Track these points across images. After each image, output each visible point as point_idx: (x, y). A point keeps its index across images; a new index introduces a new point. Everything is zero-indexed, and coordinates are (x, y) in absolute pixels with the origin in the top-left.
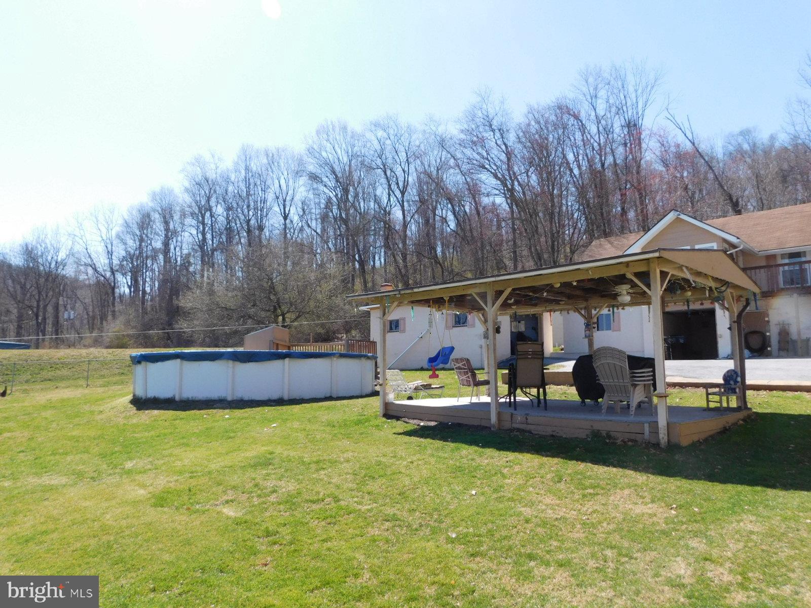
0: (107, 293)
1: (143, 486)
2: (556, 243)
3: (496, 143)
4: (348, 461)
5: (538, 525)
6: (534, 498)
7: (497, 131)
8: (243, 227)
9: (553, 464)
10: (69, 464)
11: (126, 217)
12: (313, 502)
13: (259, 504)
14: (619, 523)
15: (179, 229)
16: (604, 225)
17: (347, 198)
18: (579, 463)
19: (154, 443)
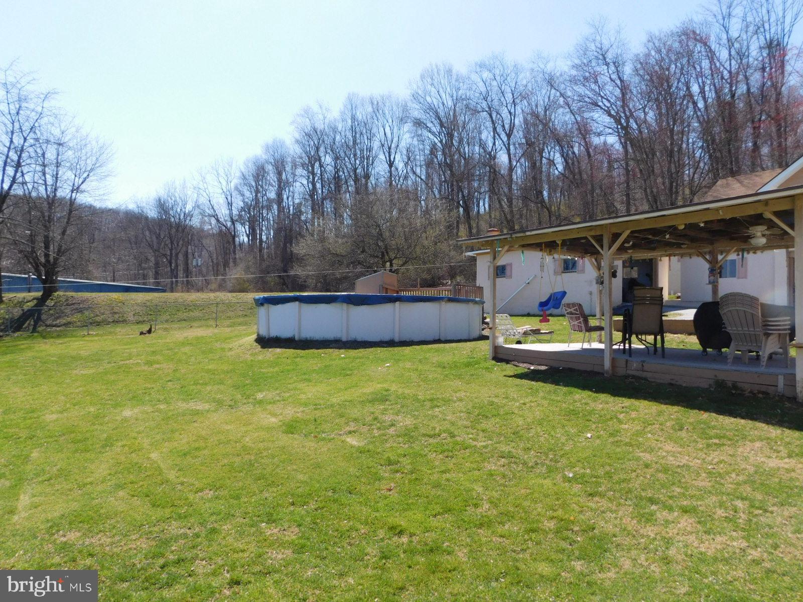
0: (228, 242)
1: (274, 415)
2: (674, 184)
3: (610, 78)
4: (461, 400)
5: (658, 471)
6: (654, 444)
7: (612, 64)
8: (350, 176)
9: (673, 412)
10: (209, 393)
11: (243, 170)
12: (430, 436)
13: (380, 436)
14: (749, 475)
15: (291, 180)
16: (731, 162)
17: (452, 143)
18: (702, 412)
19: (279, 378)
